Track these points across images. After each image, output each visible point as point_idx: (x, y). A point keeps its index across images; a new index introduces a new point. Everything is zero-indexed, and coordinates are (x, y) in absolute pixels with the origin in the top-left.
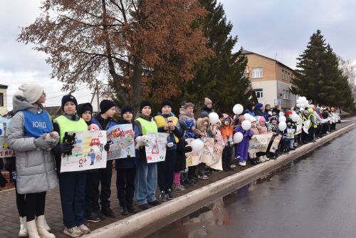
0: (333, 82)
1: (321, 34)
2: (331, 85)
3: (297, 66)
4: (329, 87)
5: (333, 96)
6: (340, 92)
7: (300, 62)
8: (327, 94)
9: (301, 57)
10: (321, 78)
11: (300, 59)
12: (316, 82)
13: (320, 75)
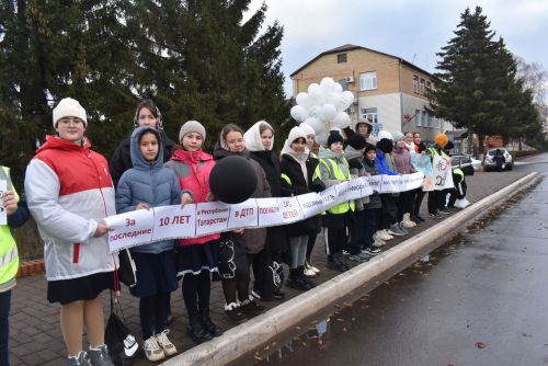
0: (501, 93)
1: (482, 14)
2: (498, 98)
3: (438, 68)
4: (492, 102)
5: (501, 119)
6: (514, 110)
7: (442, 60)
8: (489, 114)
9: (445, 51)
10: (480, 87)
11: (442, 55)
12: (469, 93)
13: (477, 80)
